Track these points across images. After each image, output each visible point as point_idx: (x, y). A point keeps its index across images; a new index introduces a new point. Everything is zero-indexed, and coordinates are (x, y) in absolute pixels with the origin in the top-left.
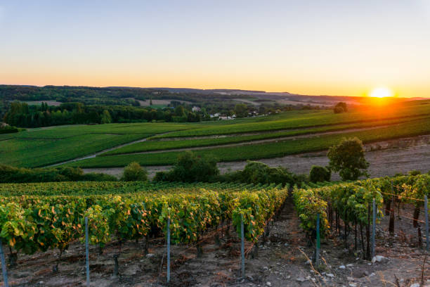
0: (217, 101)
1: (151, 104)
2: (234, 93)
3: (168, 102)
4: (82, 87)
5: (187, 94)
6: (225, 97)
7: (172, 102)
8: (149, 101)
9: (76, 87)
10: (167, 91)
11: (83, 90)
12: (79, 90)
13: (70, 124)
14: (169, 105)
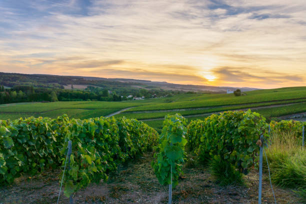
0: (120, 86)
1: (72, 88)
2: (131, 81)
3: (85, 87)
4: (15, 74)
5: (98, 81)
6: (125, 84)
7: (88, 87)
8: (70, 86)
9: (10, 74)
10: (82, 79)
11: (17, 76)
12: (13, 76)
13: (28, 102)
14: (86, 89)
